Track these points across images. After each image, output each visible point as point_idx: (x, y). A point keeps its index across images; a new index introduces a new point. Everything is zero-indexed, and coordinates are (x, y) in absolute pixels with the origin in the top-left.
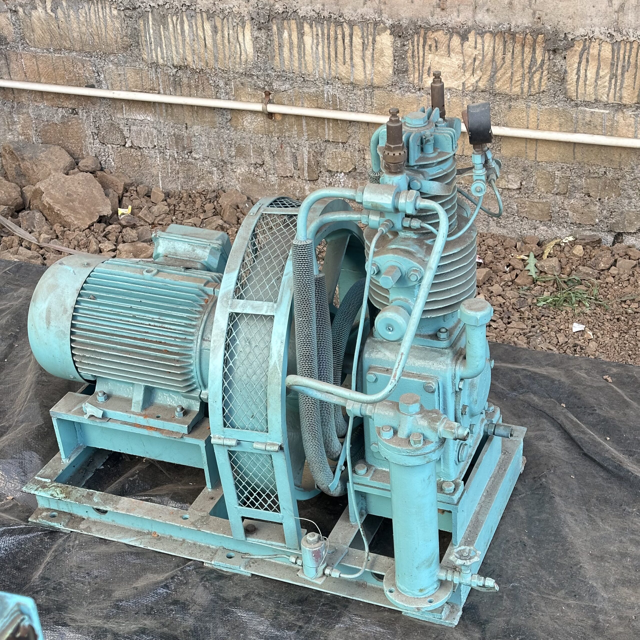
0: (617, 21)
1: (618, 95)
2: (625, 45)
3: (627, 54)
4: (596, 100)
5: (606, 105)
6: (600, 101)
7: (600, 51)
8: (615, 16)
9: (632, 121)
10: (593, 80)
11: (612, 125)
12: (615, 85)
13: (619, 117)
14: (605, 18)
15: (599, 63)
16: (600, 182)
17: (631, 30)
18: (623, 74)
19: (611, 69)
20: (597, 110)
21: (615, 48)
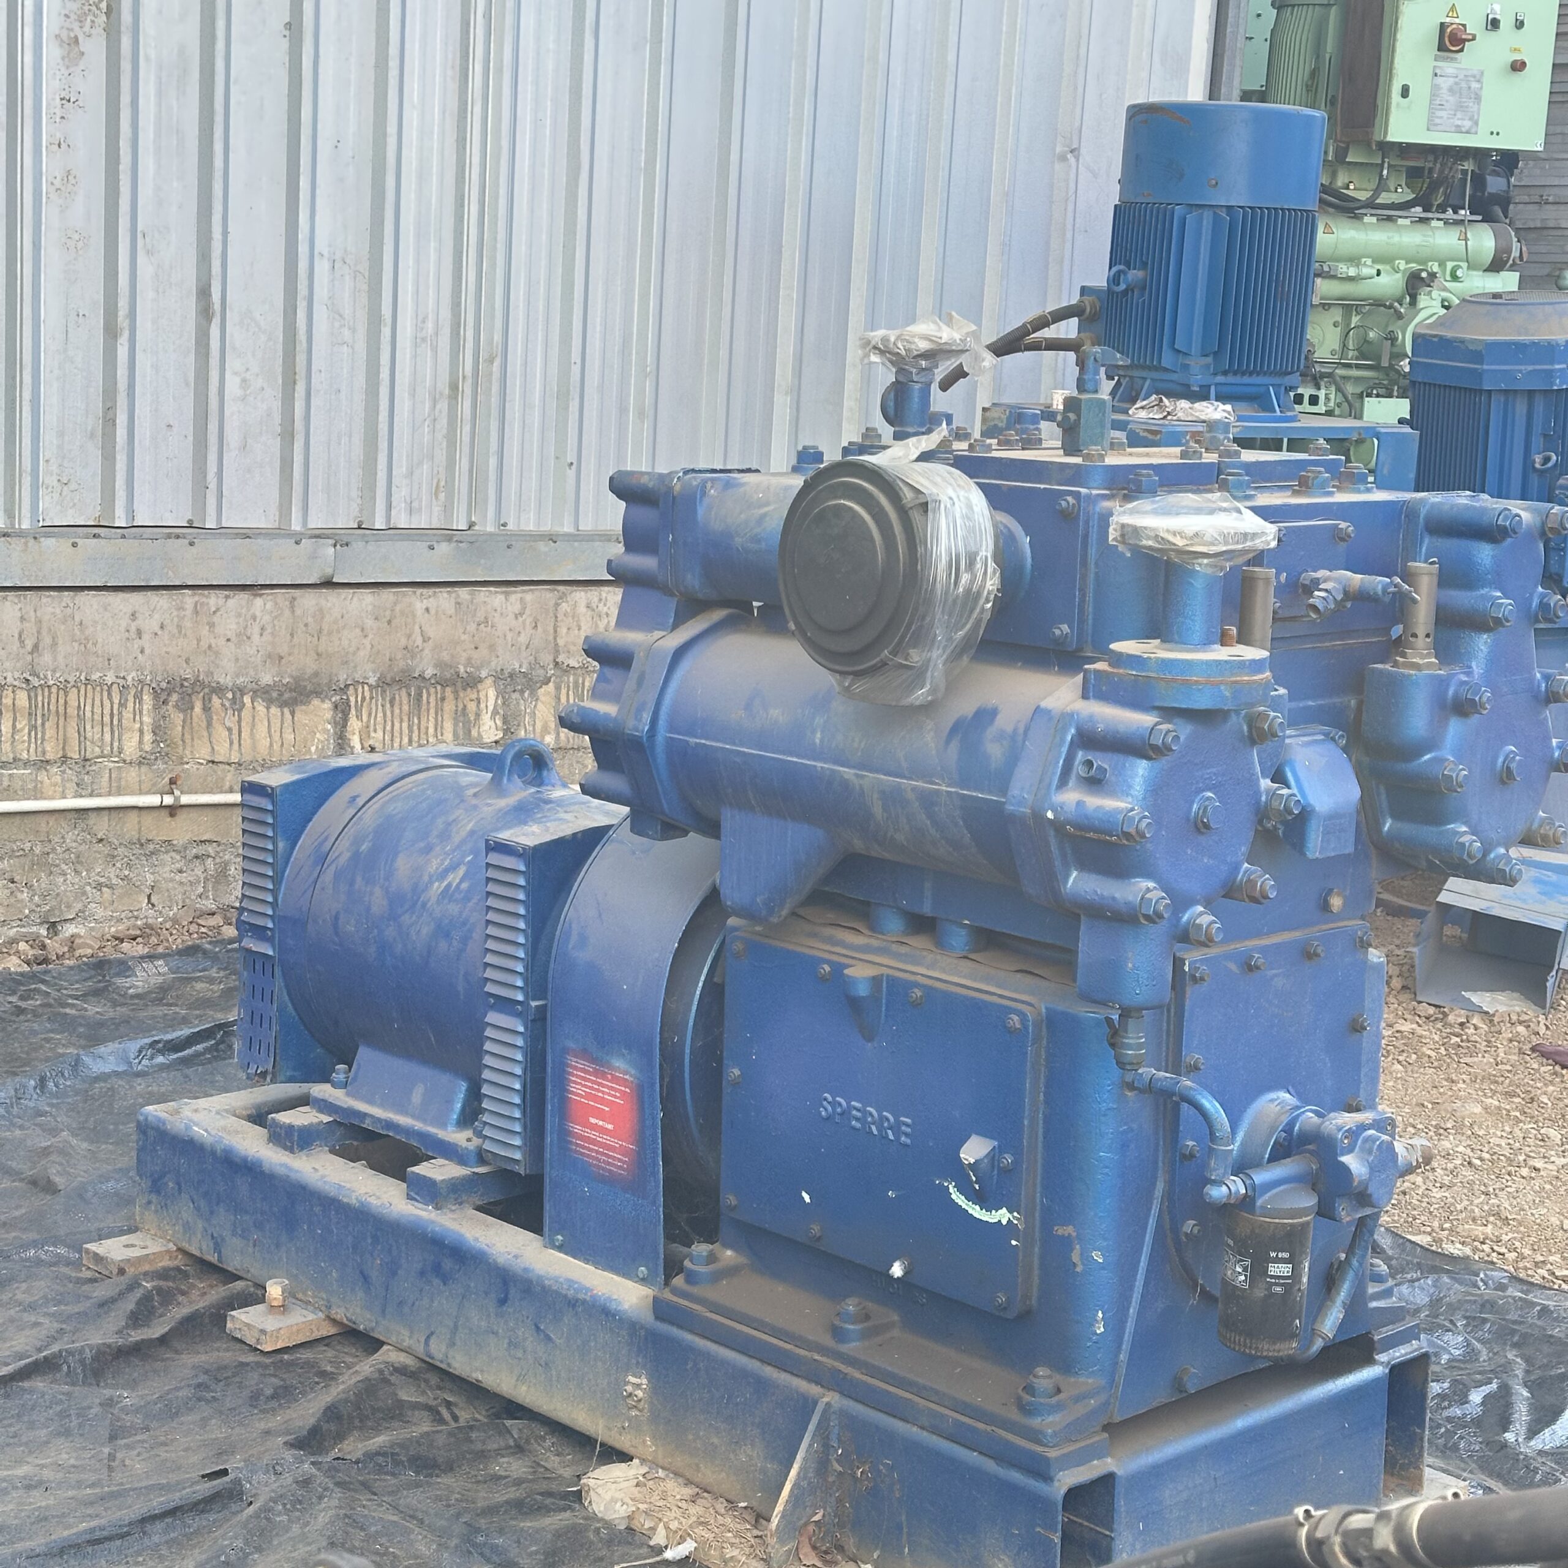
0: (32, 664)
1: (40, 749)
2: (43, 690)
3: (46, 701)
4: (15, 759)
5: (26, 764)
6: (20, 760)
7: (14, 699)
8: (29, 658)
9: (58, 779)
10: (10, 735)
11: (36, 787)
12: (36, 738)
13: (42, 776)
14: (18, 661)
15: (15, 714)
16: (27, 862)
17: (49, 673)
18: (43, 724)
19: (30, 720)
20: (15, 771)
21: (32, 694)
